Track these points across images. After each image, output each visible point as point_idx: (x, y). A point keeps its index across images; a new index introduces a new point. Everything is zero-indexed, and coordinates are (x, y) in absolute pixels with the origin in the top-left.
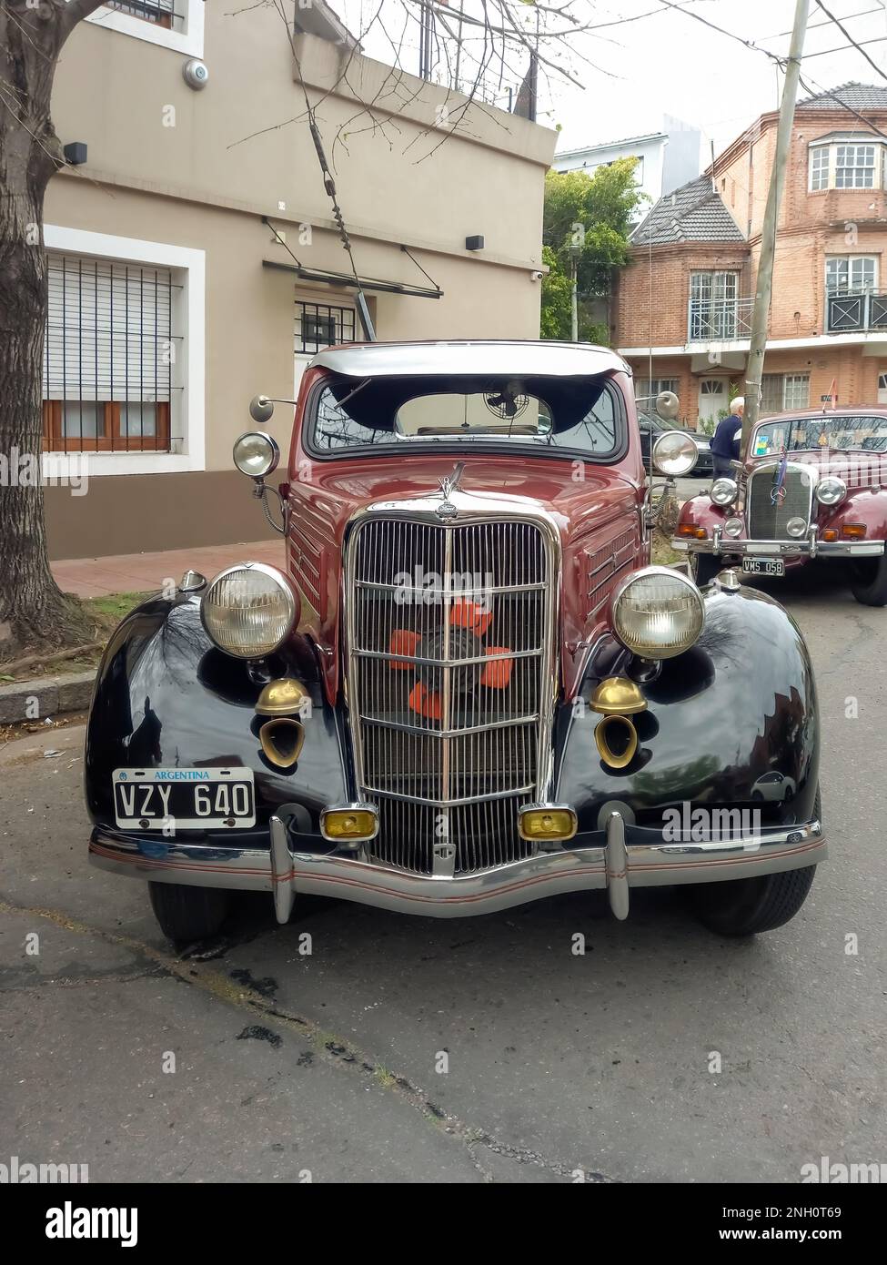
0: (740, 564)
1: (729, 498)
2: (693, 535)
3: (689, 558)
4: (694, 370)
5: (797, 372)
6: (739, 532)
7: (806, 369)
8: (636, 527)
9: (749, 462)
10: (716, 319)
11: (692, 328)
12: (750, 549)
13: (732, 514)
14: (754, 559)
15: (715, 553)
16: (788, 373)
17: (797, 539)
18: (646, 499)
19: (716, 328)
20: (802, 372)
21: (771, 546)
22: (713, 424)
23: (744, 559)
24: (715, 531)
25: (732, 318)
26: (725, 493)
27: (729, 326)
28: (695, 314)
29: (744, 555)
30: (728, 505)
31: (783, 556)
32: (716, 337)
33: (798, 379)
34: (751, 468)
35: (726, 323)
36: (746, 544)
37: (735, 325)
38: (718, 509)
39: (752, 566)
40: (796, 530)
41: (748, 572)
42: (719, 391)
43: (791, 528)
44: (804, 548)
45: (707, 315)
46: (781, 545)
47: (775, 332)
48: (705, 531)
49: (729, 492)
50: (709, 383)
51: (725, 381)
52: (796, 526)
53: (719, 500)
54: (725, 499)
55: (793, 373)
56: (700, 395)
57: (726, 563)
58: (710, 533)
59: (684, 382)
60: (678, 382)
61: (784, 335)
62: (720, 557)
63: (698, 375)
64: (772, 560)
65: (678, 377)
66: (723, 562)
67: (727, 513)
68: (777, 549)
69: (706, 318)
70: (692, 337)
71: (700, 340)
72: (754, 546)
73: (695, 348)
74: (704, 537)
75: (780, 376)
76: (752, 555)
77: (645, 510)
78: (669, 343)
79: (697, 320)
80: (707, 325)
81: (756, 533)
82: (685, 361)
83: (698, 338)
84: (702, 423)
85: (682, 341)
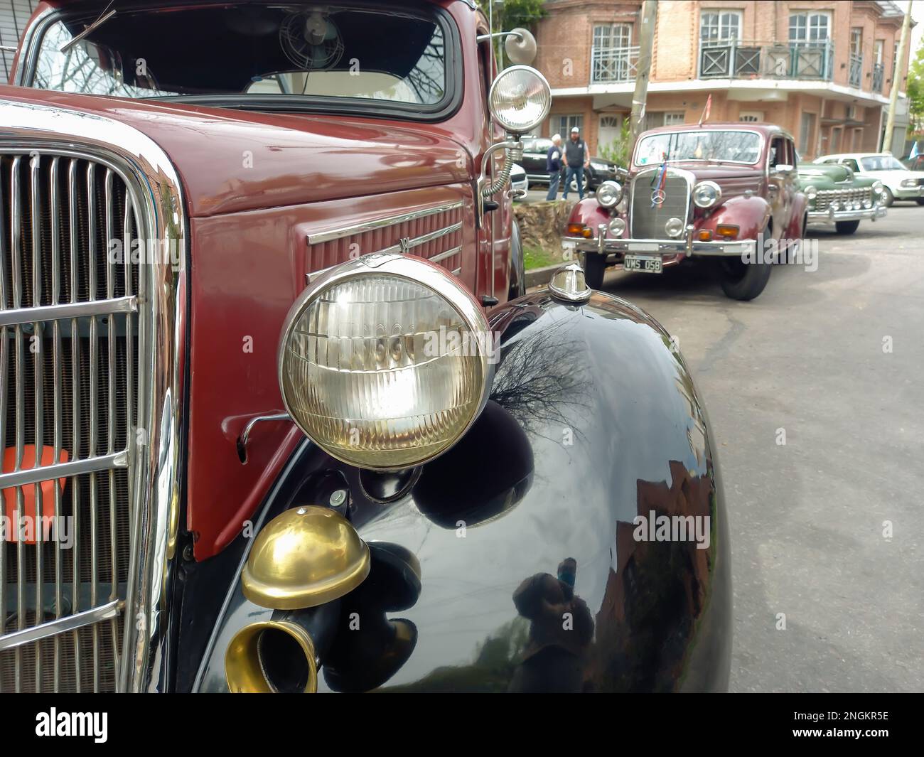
0: (622, 262)
1: (614, 200)
2: (580, 234)
3: (578, 256)
4: (595, 107)
5: (676, 111)
6: (622, 231)
7: (681, 109)
8: (472, 207)
9: (633, 169)
10: (614, 64)
11: (594, 73)
12: (632, 248)
13: (617, 214)
14: (635, 257)
15: (600, 251)
16: (667, 112)
17: (674, 238)
18: (484, 166)
19: (614, 73)
20: (679, 111)
21: (652, 244)
22: (609, 150)
23: (626, 257)
24: (600, 231)
25: (626, 64)
26: (611, 195)
27: (623, 71)
28: (597, 60)
29: (626, 253)
30: (613, 207)
31: (662, 254)
32: (613, 80)
33: (675, 117)
34: (634, 174)
35: (621, 68)
36: (628, 243)
37: (628, 70)
38: (605, 211)
39: (633, 264)
40: (673, 231)
41: (629, 270)
42: (615, 125)
43: (669, 229)
44: (680, 247)
45: (606, 62)
46: (660, 244)
47: (658, 76)
48: (591, 231)
49: (614, 194)
50: (607, 119)
51: (618, 117)
52: (674, 227)
53: (604, 202)
54: (609, 201)
55: (672, 112)
56: (600, 128)
57: (610, 261)
58: (595, 232)
59: (587, 118)
60: (582, 117)
61: (666, 79)
62: (605, 255)
63: (598, 112)
64: (651, 258)
65: (582, 113)
66: (608, 261)
67: (612, 214)
68: (656, 248)
69: (605, 63)
70: (594, 80)
71: (600, 82)
72: (635, 245)
73: (597, 89)
74: (590, 236)
75: (661, 114)
76: (633, 253)
77: (483, 185)
78: (575, 85)
79: (599, 65)
80: (606, 69)
81: (639, 233)
82: (587, 100)
83: (598, 80)
84: (601, 150)
85: (586, 83)
